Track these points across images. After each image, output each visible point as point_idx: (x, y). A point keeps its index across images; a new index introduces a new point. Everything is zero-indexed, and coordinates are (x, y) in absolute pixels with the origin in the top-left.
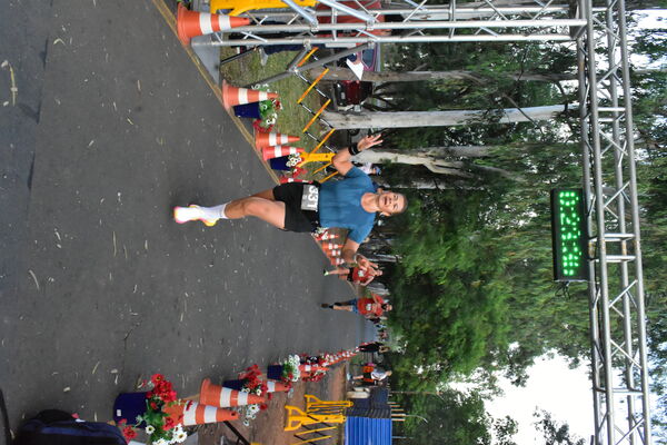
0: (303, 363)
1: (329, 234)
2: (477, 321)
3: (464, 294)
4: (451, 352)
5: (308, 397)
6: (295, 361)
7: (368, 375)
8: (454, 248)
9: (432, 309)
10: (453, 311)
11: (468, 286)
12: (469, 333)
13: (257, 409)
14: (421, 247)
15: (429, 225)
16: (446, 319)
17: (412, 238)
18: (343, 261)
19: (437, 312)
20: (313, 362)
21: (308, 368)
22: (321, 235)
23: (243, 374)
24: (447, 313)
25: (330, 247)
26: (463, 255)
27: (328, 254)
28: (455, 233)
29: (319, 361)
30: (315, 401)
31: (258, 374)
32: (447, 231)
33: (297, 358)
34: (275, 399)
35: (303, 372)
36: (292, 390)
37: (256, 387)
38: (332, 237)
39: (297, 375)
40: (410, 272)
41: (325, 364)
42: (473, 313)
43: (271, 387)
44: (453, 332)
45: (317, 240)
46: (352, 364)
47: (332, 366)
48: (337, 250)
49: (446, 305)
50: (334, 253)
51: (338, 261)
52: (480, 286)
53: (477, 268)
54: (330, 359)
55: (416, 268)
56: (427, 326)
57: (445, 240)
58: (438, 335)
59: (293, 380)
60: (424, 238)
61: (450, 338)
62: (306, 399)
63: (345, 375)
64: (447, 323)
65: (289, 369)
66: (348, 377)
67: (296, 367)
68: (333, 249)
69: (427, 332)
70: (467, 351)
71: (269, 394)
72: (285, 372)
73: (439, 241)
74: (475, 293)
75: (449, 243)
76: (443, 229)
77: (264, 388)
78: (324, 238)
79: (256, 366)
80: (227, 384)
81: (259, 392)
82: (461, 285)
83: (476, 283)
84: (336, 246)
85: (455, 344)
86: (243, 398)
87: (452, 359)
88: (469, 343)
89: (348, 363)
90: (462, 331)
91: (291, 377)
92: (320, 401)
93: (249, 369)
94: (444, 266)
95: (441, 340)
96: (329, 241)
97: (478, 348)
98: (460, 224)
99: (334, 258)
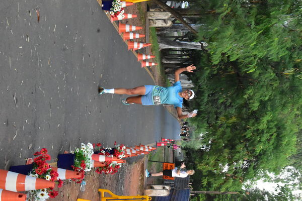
0: (97, 153)
1: (126, 13)
2: (289, 115)
3: (276, 85)
4: (259, 148)
5: (103, 191)
6: (88, 149)
7: (168, 173)
8: (266, 32)
9: (240, 102)
10: (263, 104)
11: (280, 76)
12: (280, 128)
13: (46, 196)
14: (230, 31)
15: (239, 6)
16: (254, 112)
17: (220, 22)
18: (141, 46)
19: (246, 105)
20: (108, 153)
21: (102, 159)
22: (117, 14)
23: (31, 161)
24: (255, 106)
25: (127, 28)
26: (276, 39)
27: (124, 37)
28: (268, 16)
29: (114, 152)
30: (110, 196)
31: (47, 158)
32: (259, 13)
33: (90, 146)
34: (66, 191)
35: (96, 162)
36: (84, 183)
37: (46, 173)
38: (130, 16)
39: (90, 164)
40: (216, 60)
41: (121, 157)
42: (284, 106)
43: (62, 174)
44: (263, 126)
45: (112, 20)
46: (150, 161)
47: (128, 160)
48: (134, 33)
49: (254, 97)
50: (131, 36)
51: (136, 46)
52: (293, 76)
53: (291, 57)
54: (127, 152)
55: (223, 54)
56: (234, 119)
57: (257, 24)
58: (245, 129)
59: (87, 170)
60: (233, 22)
61: (259, 132)
62: (100, 193)
63: (143, 172)
64: (256, 116)
65: (82, 157)
66: (147, 174)
67: (90, 156)
68: (131, 32)
69: (234, 127)
70: (277, 147)
71: (60, 181)
72: (77, 161)
73: (249, 25)
74: (288, 84)
75: (261, 27)
76: (254, 11)
77: (54, 174)
78: (120, 17)
79: (45, 150)
80: (13, 169)
81: (48, 177)
82: (273, 75)
83: (290, 72)
84: (134, 28)
85: (264, 139)
86: (30, 182)
87: (260, 154)
88: (279, 138)
89: (146, 159)
90: (272, 125)
91: (84, 166)
92: (114, 196)
93: (37, 154)
94: (255, 52)
95: (249, 134)
96: (126, 21)
97: (288, 144)
98: (274, 5)
99: (132, 41)
